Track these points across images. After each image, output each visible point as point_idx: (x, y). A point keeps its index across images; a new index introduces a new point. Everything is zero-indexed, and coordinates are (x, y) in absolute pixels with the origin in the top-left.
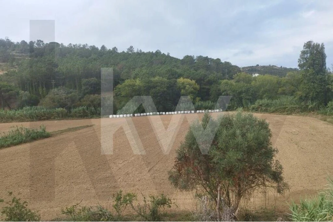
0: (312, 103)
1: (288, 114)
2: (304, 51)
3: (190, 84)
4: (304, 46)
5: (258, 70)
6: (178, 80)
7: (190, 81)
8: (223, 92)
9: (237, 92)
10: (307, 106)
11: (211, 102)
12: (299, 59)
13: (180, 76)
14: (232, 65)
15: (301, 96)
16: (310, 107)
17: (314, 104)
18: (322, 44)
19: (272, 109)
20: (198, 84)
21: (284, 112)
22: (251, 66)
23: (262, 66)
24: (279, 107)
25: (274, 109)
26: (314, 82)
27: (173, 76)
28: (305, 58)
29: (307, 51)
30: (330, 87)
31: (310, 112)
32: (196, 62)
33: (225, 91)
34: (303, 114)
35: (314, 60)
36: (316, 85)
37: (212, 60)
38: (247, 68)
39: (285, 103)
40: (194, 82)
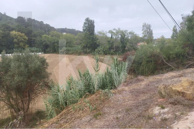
0: (89, 50)
1: (78, 55)
2: (85, 23)
3: (20, 36)
4: (85, 20)
5: (66, 31)
6: (11, 32)
7: (21, 33)
8: (44, 42)
9: (52, 42)
10: (87, 51)
11: (36, 48)
12: (83, 27)
13: (13, 30)
14: (51, 26)
15: (84, 46)
16: (88, 51)
17: (90, 50)
18: (94, 20)
19: (71, 52)
20: (27, 36)
21: (76, 54)
22: (63, 28)
23: (68, 29)
24: (74, 51)
25: (72, 52)
26: (90, 39)
27: (8, 29)
28: (86, 26)
29: (86, 23)
30: (96, 42)
31: (88, 54)
32: (26, 22)
33: (45, 41)
34: (85, 55)
35: (90, 28)
36: (90, 41)
37: (38, 22)
38: (60, 29)
39: (77, 49)
40: (23, 34)
